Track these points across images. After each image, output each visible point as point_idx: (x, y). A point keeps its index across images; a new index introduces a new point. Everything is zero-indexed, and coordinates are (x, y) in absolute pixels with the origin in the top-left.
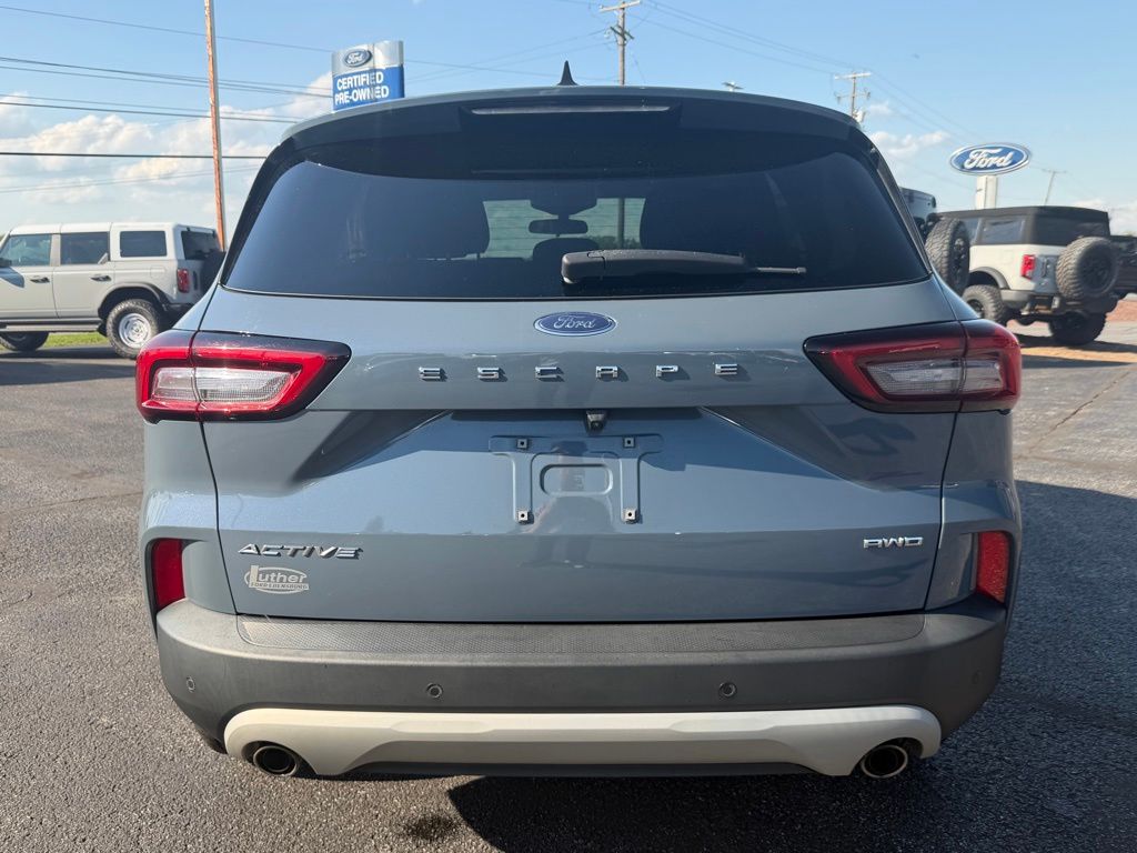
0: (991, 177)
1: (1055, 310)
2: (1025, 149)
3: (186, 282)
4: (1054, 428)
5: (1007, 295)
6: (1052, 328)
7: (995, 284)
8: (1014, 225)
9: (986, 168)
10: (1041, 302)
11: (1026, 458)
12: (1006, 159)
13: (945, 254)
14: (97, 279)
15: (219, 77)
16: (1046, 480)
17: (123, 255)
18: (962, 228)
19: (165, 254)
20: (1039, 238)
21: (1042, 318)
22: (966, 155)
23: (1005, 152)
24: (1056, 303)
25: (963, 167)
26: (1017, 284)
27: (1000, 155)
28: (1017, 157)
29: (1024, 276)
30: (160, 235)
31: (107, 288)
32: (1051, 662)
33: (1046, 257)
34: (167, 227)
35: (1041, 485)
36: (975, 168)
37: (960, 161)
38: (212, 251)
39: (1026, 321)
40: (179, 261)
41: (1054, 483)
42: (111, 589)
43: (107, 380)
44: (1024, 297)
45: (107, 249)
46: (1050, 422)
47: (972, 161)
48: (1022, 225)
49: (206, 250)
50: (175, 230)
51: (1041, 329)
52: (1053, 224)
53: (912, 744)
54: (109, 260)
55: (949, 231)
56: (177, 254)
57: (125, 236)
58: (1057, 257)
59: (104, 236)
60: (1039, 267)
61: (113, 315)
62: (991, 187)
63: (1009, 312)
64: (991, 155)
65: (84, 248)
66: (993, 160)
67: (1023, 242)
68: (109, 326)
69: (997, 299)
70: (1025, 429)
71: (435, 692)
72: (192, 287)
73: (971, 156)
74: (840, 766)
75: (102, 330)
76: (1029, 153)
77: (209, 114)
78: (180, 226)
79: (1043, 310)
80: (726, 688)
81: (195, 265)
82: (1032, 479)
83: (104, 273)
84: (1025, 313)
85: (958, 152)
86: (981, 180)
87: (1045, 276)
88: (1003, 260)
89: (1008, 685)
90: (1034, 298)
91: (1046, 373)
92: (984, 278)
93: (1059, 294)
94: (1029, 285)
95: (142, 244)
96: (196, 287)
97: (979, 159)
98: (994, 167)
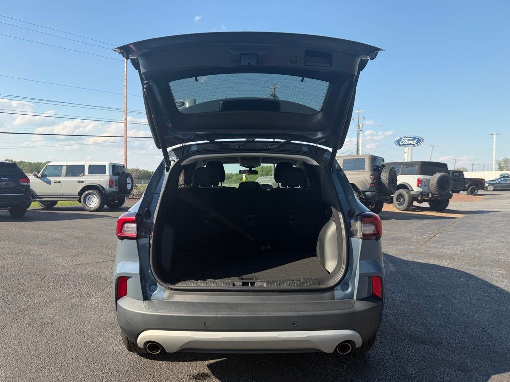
0: (410, 148)
1: (430, 198)
2: (422, 138)
3: (113, 183)
4: (426, 242)
5: (412, 193)
6: (430, 205)
7: (409, 189)
8: (414, 168)
9: (408, 145)
10: (425, 196)
11: (414, 253)
12: (415, 142)
13: (388, 178)
14: (79, 182)
15: (128, 108)
16: (420, 261)
17: (89, 173)
18: (394, 169)
19: (105, 173)
20: (423, 172)
21: (426, 201)
22: (400, 140)
23: (414, 139)
24: (430, 196)
25: (399, 144)
26: (416, 189)
27: (412, 140)
28: (419, 141)
29: (418, 186)
30: (104, 166)
31: (83, 185)
32: (413, 323)
33: (426, 179)
34: (107, 164)
35: (418, 262)
36: (404, 145)
37: (398, 142)
38: (122, 172)
39: (420, 202)
40: (110, 176)
41: (423, 262)
42: (88, 297)
43: (81, 220)
44: (419, 193)
45: (83, 171)
46: (425, 240)
47: (403, 142)
48: (417, 168)
49: (120, 172)
50: (109, 165)
51: (426, 205)
52: (428, 168)
53: (351, 342)
54: (84, 175)
55: (389, 171)
56: (109, 173)
57: (90, 166)
58: (430, 179)
59: (83, 166)
60: (423, 183)
61: (84, 195)
62: (410, 151)
63: (414, 198)
64: (409, 140)
65: (75, 170)
66: (410, 142)
67: (417, 174)
68: (82, 199)
69: (409, 194)
70: (416, 242)
71: (205, 325)
72: (114, 185)
73: (402, 140)
74: (330, 349)
75: (79, 201)
76: (423, 140)
77: (123, 122)
78: (111, 163)
79: (426, 198)
80: (294, 323)
81: (116, 177)
82: (415, 260)
83: (81, 180)
84: (419, 199)
85: (397, 139)
86: (406, 149)
87: (426, 186)
88: (411, 180)
89: (397, 331)
90: (422, 194)
91: (426, 221)
92: (404, 186)
93: (431, 193)
94: (420, 189)
95: (97, 169)
96: (116, 186)
97: (405, 141)
98: (411, 144)
